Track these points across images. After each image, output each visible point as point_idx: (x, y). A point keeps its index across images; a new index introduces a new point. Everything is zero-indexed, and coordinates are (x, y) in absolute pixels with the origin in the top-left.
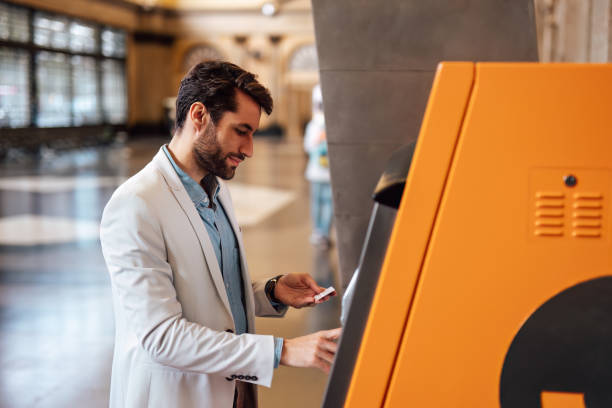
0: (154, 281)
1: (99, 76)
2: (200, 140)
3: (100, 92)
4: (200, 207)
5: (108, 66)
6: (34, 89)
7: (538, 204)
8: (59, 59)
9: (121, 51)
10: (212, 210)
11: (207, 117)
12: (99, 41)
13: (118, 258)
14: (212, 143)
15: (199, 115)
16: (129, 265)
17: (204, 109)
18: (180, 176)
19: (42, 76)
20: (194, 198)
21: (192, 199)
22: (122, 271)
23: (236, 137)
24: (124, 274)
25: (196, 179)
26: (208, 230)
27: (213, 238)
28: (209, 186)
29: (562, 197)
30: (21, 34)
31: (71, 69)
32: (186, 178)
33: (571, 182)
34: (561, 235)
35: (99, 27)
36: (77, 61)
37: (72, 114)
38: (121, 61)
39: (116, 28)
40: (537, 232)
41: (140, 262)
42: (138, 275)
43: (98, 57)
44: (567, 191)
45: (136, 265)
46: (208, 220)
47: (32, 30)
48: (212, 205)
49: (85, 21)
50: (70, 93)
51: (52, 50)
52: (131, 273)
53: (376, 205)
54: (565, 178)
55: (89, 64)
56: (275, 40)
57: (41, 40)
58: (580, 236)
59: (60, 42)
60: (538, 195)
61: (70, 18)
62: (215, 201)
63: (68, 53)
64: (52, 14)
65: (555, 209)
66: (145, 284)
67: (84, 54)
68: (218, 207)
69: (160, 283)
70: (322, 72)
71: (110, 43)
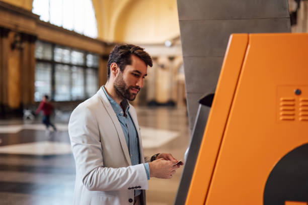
0: (91, 151)
1: (85, 76)
2: (116, 81)
3: (85, 84)
4: (118, 116)
5: (90, 72)
6: (53, 83)
7: (282, 104)
8: (66, 68)
9: (96, 64)
10: (124, 118)
11: (118, 69)
12: (85, 59)
13: (76, 138)
14: (121, 82)
15: (114, 69)
16: (81, 142)
17: (116, 66)
18: (109, 100)
19: (58, 76)
20: (116, 111)
21: (115, 111)
22: (76, 145)
23: (133, 77)
24: (77, 146)
25: (118, 102)
26: (122, 127)
27: (125, 131)
28: (124, 106)
29: (293, 100)
30: (48, 56)
31: (71, 73)
32: (112, 101)
33: (298, 93)
34: (293, 120)
35: (86, 52)
36: (75, 69)
37: (71, 95)
38: (95, 69)
39: (94, 53)
40: (281, 118)
41: (85, 140)
42: (84, 147)
43: (84, 67)
44: (296, 97)
45: (83, 142)
46: (123, 122)
47: (53, 54)
48: (125, 115)
49: (79, 49)
50: (71, 84)
51: (63, 64)
52: (80, 146)
53: (200, 106)
54: (295, 91)
55: (80, 71)
56: (172, 59)
57: (57, 58)
58: (303, 120)
59: (66, 60)
60: (282, 99)
61: (72, 48)
62: (127, 114)
63: (70, 65)
64: (63, 46)
65: (290, 106)
66: (86, 152)
67: (78, 66)
68: (128, 116)
69: (94, 152)
70: (184, 57)
71: (91, 61)
